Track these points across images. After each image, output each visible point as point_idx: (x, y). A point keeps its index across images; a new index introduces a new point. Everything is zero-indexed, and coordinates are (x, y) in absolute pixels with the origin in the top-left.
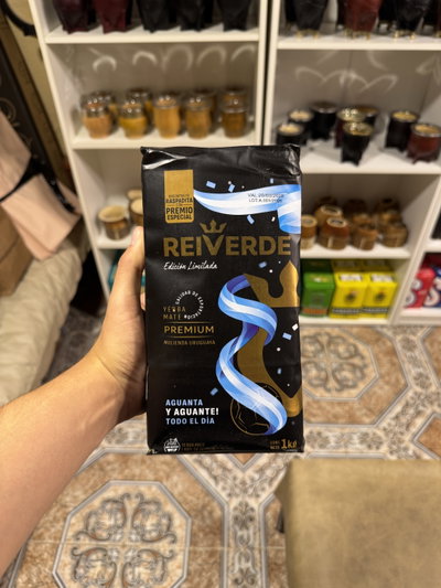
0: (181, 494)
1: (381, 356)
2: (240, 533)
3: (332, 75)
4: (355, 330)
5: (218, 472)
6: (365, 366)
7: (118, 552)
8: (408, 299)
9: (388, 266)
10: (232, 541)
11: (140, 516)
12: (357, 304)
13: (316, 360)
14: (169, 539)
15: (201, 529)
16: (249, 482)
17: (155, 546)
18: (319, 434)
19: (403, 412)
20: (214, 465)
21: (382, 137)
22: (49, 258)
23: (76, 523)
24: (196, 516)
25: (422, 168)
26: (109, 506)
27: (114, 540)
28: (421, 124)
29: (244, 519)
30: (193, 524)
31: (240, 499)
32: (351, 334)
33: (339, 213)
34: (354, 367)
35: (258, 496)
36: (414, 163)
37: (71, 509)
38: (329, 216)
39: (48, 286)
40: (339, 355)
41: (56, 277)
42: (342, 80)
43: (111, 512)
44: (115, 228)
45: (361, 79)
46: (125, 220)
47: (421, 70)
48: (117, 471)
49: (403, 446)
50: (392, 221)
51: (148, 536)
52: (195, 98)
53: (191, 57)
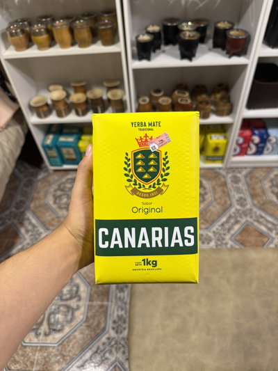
1: (217, 187)
2: (119, 295)
6: (205, 194)
8: (235, 150)
9: (223, 129)
10: (114, 300)
14: (77, 299)
15: (96, 293)
17: (68, 303)
19: (227, 222)
21: (210, 42)
24: (94, 285)
25: (235, 60)
28: (234, 30)
29: (122, 286)
30: (91, 290)
33: (187, 94)
36: (230, 57)
38: (180, 97)
41: (5, 143)
42: (183, 2)
44: (41, 110)
46: (47, 105)
49: (224, 242)
50: (222, 99)
51: (64, 297)
52: (79, 19)
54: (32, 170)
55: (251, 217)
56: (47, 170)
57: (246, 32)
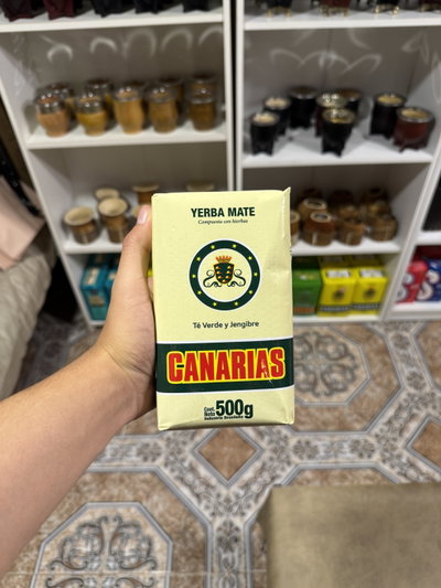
0: (161, 515)
1: (372, 355)
2: (224, 556)
3: (311, 56)
4: (344, 328)
5: (201, 489)
6: (356, 367)
7: (95, 582)
8: (399, 294)
9: (378, 260)
10: (216, 566)
11: (118, 541)
12: (346, 301)
13: (304, 362)
14: (149, 565)
15: (183, 553)
16: (233, 499)
17: (134, 574)
18: (308, 443)
19: (396, 416)
20: (197, 482)
21: (366, 123)
22: (12, 267)
23: (50, 551)
24: (177, 539)
25: (410, 156)
26: (85, 532)
27: (91, 569)
28: (407, 108)
29: (229, 540)
30: (174, 547)
31: (224, 519)
32: (341, 333)
33: (324, 206)
34: (344, 368)
35: (243, 514)
36: (401, 151)
37: (45, 536)
38: (313, 210)
39: (11, 299)
40: (327, 356)
42: (321, 62)
43: (87, 538)
44: (83, 231)
45: (342, 60)
46: (93, 222)
47: (407, 48)
48: (94, 493)
49: (396, 453)
50: (381, 213)
51: (126, 563)
52: (158, 87)
53: (153, 42)
54: (58, 326)
55: (434, 408)
56: (85, 326)
57: (428, 113)
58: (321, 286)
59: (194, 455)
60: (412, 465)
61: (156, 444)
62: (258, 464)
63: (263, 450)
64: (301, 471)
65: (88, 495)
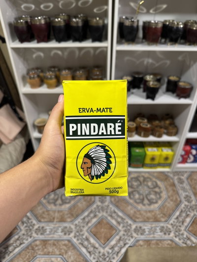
1: (168, 187)
3: (141, 60)
4: (155, 174)
5: (91, 249)
6: (161, 192)
8: (179, 159)
9: (169, 144)
12: (156, 162)
13: (138, 190)
16: (106, 254)
18: (140, 227)
19: (180, 215)
20: (89, 246)
21: (164, 87)
22: (10, 143)
25: (183, 101)
28: (182, 82)
32: (154, 176)
33: (146, 121)
34: (156, 193)
36: (179, 99)
38: (141, 122)
39: (9, 157)
40: (148, 187)
41: (13, 153)
42: (145, 63)
44: (42, 129)
45: (154, 62)
47: (180, 58)
48: (40, 250)
49: (181, 233)
50: (170, 124)
52: (79, 71)
53: (77, 52)
57: (190, 84)
58: (145, 155)
59: (88, 232)
60: (189, 239)
61: (70, 227)
62: (118, 237)
63: (120, 231)
64: (138, 241)
65: (37, 251)
